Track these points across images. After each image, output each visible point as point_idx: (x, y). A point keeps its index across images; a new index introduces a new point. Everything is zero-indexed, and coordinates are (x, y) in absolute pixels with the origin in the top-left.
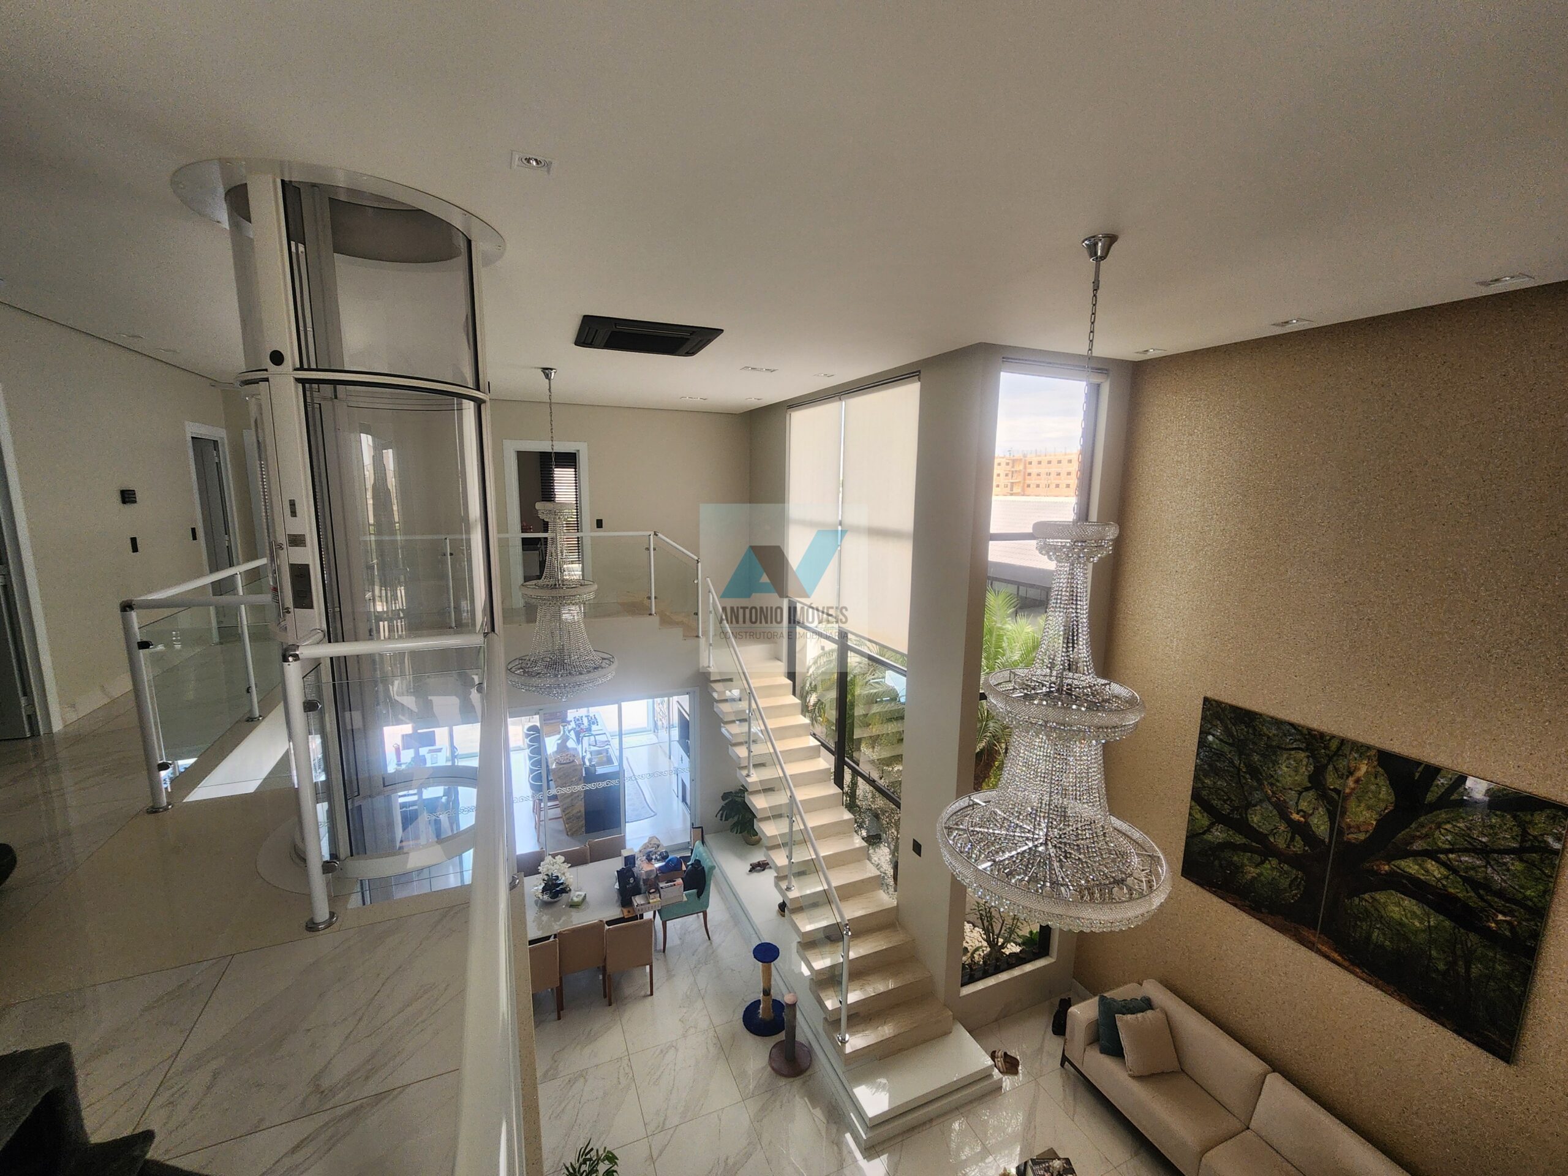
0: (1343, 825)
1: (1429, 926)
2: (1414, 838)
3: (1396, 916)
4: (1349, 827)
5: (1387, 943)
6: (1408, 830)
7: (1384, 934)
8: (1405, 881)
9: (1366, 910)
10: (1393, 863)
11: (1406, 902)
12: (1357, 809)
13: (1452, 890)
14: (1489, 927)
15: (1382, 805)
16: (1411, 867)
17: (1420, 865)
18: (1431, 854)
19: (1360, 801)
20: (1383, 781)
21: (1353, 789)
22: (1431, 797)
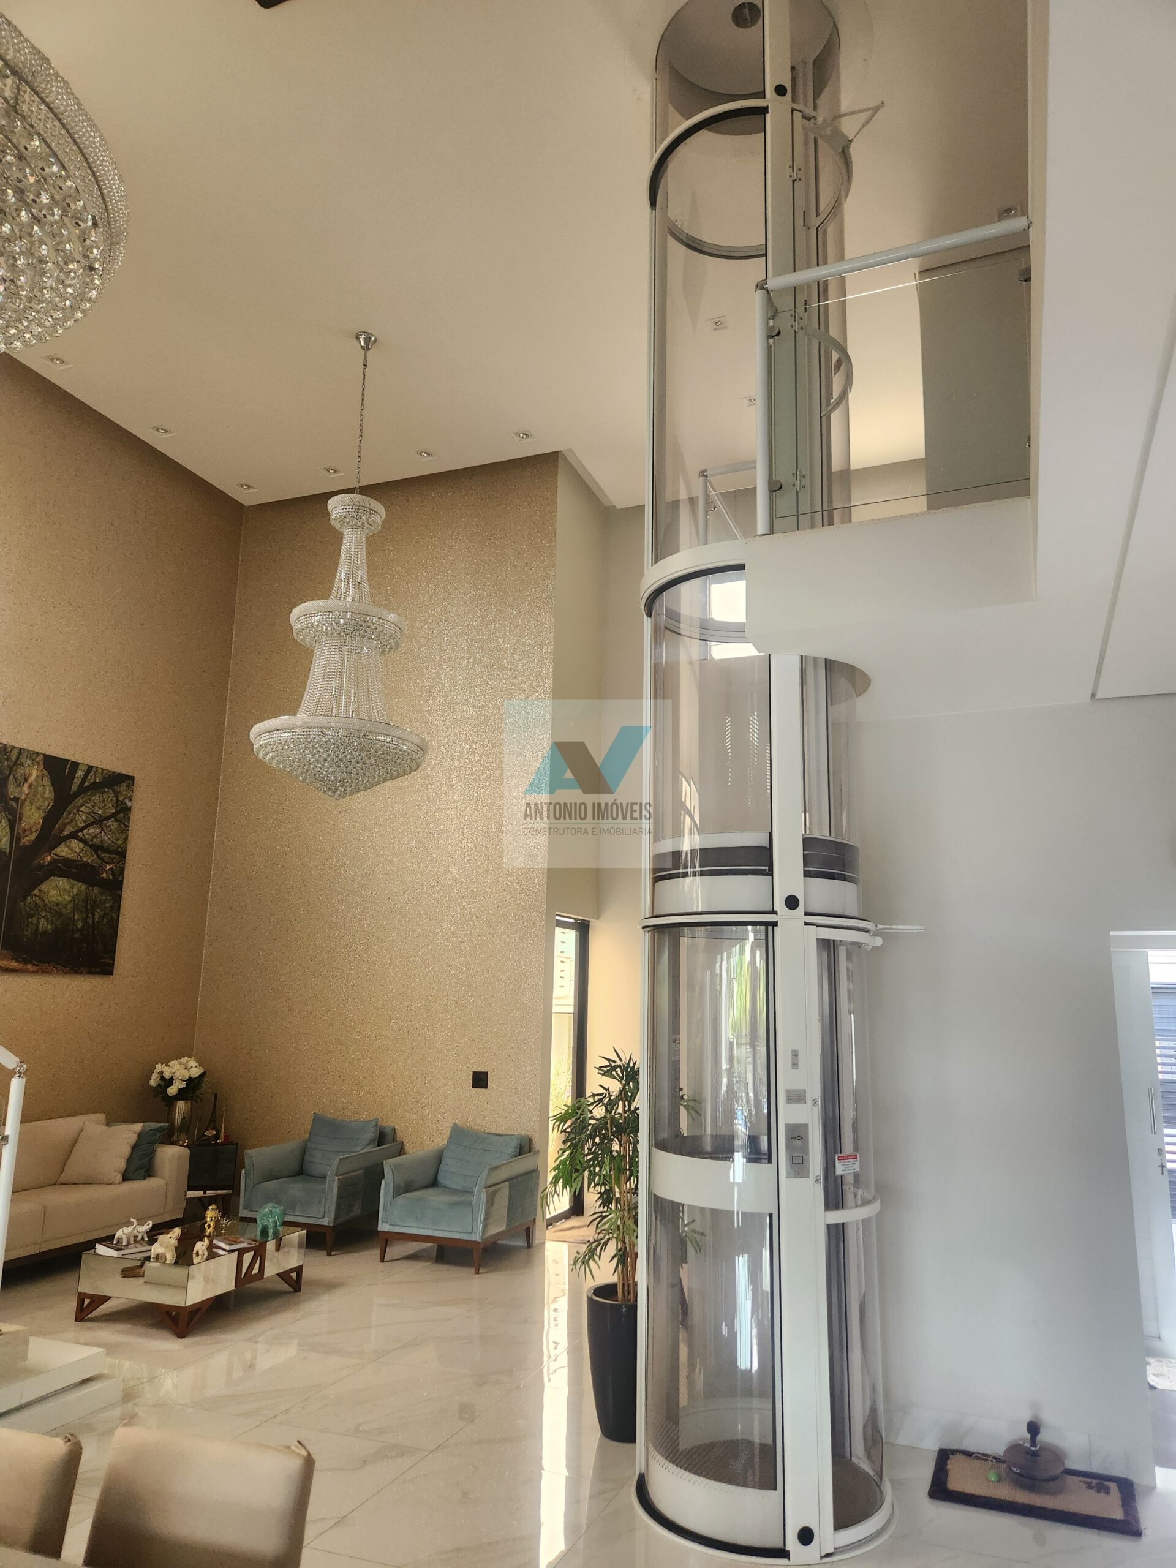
0: (20, 831)
1: (73, 895)
2: (65, 825)
3: (54, 899)
4: (25, 831)
5: (49, 927)
6: (62, 819)
7: (47, 920)
8: (60, 865)
9: (36, 904)
10: (53, 852)
11: (61, 882)
12: (30, 812)
13: (85, 859)
14: (103, 877)
15: (47, 803)
16: (63, 851)
17: (68, 847)
18: (73, 835)
19: (32, 804)
20: (47, 782)
21: (28, 794)
22: (74, 787)
